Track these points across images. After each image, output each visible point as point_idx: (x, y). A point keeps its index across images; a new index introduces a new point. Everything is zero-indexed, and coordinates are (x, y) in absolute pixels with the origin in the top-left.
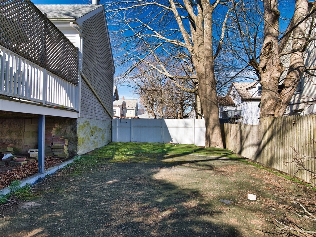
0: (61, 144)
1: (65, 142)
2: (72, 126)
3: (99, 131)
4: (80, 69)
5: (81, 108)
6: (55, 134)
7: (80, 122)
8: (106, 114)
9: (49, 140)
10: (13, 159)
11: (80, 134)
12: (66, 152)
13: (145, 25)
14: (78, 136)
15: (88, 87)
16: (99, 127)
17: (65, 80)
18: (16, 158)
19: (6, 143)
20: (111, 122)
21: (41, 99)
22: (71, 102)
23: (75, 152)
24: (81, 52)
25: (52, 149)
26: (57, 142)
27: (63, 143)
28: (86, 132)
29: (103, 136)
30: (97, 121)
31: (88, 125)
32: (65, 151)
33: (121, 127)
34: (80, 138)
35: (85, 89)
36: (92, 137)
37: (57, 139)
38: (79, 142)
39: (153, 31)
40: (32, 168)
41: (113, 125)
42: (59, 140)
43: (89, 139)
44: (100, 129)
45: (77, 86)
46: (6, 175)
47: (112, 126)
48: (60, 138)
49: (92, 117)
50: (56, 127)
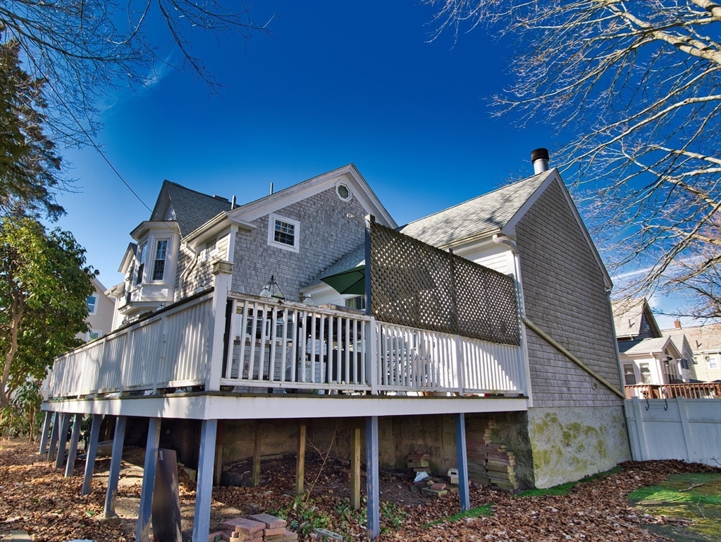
0: (501, 463)
1: (508, 460)
2: (518, 425)
3: (586, 434)
4: (521, 313)
5: (533, 389)
6: (490, 441)
7: (533, 418)
8: (602, 390)
9: (481, 453)
10: (428, 483)
11: (536, 443)
12: (512, 480)
13: (678, 152)
14: (532, 447)
15: (543, 342)
16: (585, 424)
17: (493, 342)
18: (432, 482)
19: (419, 453)
20: (620, 408)
21: (456, 386)
22: (509, 380)
23: (529, 482)
24: (519, 281)
25: (487, 470)
26: (494, 458)
27: (505, 460)
28: (552, 438)
29: (600, 444)
30: (577, 410)
31: (554, 422)
32: (510, 478)
33: (652, 420)
34: (538, 452)
35: (537, 347)
36: (569, 449)
37: (494, 452)
38: (536, 461)
39: (703, 158)
40: (453, 507)
41: (629, 414)
42: (497, 454)
43: (560, 452)
44: (590, 429)
45: (519, 345)
46: (417, 511)
47: (625, 418)
48: (499, 450)
49: (563, 403)
50: (490, 427)
